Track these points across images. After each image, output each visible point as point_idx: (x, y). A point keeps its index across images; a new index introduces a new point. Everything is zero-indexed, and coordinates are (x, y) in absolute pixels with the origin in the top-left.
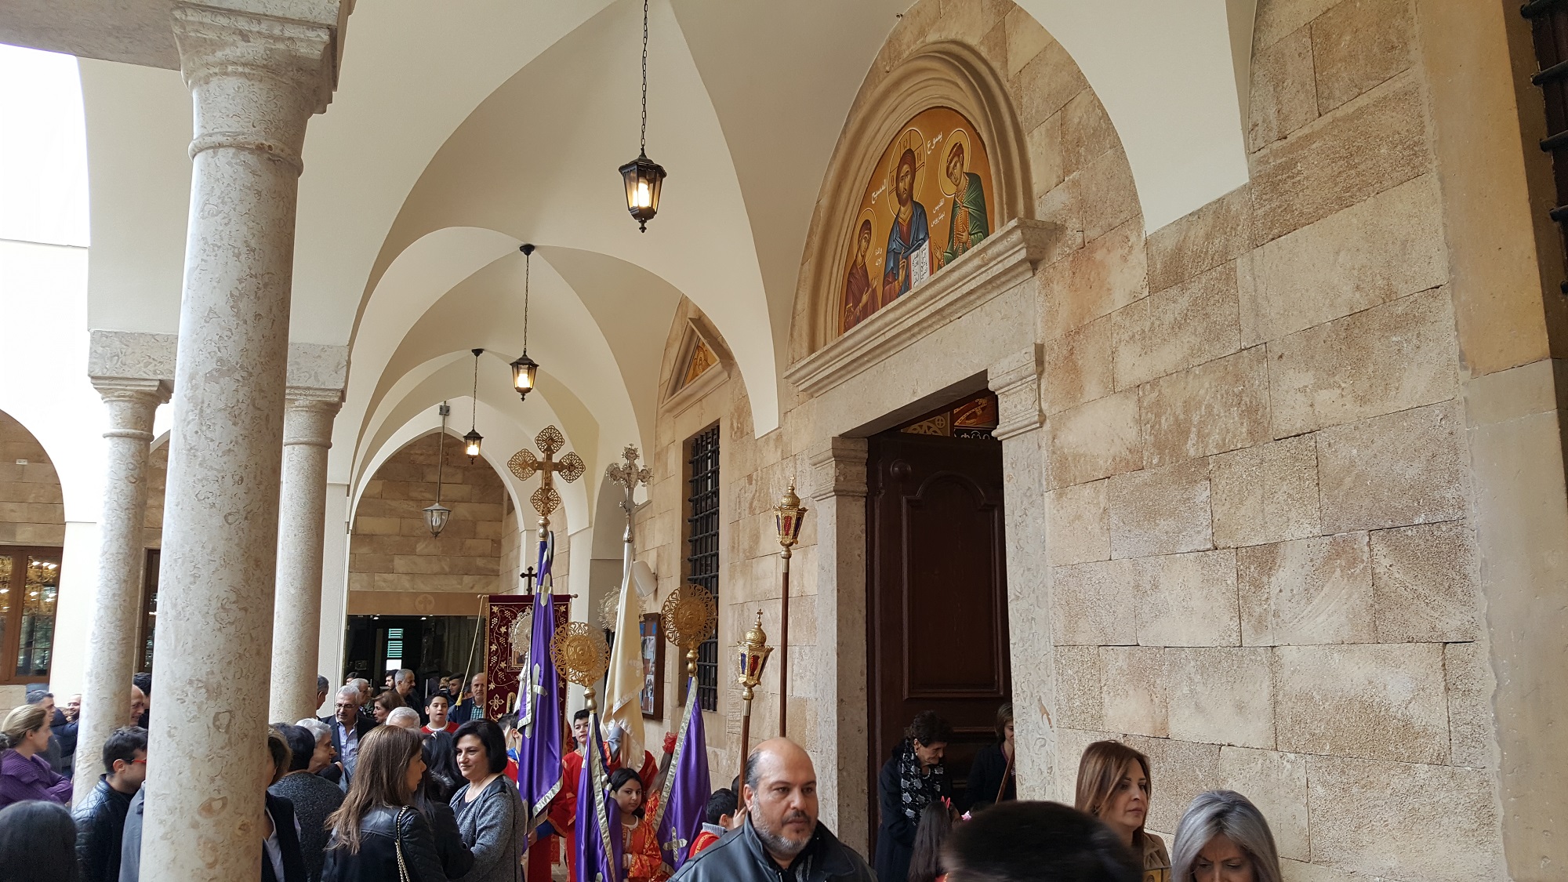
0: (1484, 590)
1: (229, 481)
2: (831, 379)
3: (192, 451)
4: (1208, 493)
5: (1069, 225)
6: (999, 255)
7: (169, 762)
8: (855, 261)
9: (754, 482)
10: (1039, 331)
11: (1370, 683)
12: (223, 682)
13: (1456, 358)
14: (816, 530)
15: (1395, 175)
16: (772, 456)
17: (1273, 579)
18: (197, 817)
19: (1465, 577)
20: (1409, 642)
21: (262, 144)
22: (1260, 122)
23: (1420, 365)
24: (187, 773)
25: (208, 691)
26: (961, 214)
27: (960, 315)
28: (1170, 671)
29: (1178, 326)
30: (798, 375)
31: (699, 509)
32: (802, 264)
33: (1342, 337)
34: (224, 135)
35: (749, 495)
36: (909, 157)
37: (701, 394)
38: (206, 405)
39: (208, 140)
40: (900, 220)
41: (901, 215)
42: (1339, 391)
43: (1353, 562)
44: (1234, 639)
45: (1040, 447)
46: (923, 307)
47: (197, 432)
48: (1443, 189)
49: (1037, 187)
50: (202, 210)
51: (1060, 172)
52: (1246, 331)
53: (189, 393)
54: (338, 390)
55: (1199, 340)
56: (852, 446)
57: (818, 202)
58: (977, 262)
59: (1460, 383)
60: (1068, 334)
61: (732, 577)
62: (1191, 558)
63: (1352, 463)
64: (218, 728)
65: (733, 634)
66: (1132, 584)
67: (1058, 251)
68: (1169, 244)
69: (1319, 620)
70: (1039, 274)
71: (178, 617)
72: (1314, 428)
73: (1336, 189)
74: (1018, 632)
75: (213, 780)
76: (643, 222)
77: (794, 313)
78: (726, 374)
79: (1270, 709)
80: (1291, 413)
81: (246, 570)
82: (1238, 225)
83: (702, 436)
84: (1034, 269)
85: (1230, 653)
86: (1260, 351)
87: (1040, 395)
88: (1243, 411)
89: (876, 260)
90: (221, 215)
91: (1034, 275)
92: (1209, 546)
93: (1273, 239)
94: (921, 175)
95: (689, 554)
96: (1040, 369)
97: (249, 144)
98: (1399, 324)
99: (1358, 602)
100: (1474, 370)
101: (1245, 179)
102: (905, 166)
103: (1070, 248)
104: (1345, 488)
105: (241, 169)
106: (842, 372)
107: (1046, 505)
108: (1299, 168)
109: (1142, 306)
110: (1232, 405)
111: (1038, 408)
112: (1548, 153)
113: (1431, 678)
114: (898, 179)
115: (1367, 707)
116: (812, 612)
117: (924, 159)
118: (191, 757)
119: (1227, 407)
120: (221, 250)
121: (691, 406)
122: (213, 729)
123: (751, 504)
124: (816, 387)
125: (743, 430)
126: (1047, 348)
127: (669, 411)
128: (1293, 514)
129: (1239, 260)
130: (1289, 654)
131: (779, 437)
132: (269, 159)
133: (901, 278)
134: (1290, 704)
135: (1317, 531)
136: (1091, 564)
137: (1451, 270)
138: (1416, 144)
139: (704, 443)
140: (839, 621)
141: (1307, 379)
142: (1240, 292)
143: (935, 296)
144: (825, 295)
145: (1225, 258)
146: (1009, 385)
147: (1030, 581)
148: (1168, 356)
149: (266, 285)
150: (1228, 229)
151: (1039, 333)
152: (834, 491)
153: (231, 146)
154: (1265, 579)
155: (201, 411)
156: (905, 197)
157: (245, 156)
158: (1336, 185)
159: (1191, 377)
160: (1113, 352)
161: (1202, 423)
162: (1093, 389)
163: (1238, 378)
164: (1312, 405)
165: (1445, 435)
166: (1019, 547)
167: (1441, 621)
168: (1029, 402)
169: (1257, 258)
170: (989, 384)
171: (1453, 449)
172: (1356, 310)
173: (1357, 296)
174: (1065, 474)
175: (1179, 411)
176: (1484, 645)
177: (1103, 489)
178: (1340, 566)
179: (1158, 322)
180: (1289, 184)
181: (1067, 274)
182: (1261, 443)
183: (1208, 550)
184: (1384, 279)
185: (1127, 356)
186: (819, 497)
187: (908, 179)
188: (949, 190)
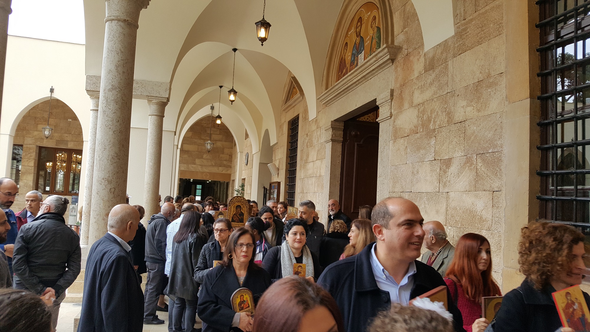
0: (505, 174)
1: (115, 121)
2: (332, 100)
3: (104, 112)
4: (434, 141)
5: (404, 47)
6: (381, 57)
7: (97, 201)
8: (342, 57)
9: (308, 136)
10: (393, 84)
11: (473, 204)
12: (112, 179)
13: (505, 97)
14: (325, 153)
15: (494, 34)
16: (314, 127)
17: (449, 170)
18: (104, 217)
19: (501, 170)
20: (484, 191)
21: (125, 19)
22: (459, 14)
23: (495, 99)
24: (102, 204)
25: (108, 182)
26: (374, 41)
27: (370, 78)
28: (419, 200)
29: (431, 84)
30: (321, 99)
31: (292, 145)
32: (326, 58)
33: (475, 89)
34: (114, 17)
35: (307, 141)
36: (360, 20)
37: (294, 104)
38: (108, 98)
39: (110, 18)
40: (356, 43)
41: (357, 41)
42: (473, 107)
43: (471, 165)
44: (437, 190)
45: (390, 125)
46: (359, 75)
47: (106, 107)
48: (506, 39)
49: (396, 33)
50: (108, 40)
51: (402, 28)
52: (449, 86)
53: (104, 95)
54: (166, 98)
55: (436, 89)
56: (338, 124)
57: (332, 35)
58: (374, 59)
59: (505, 106)
60: (401, 86)
61: (300, 169)
62: (428, 163)
63: (474, 132)
64: (111, 192)
65: (300, 189)
66: (411, 172)
67: (400, 56)
68: (431, 55)
69: (461, 183)
71: (100, 160)
72: (465, 120)
73: (478, 38)
74: (379, 188)
75: (109, 207)
76: (262, 42)
77: (323, 76)
78: (301, 98)
79: (445, 213)
80: (459, 115)
81: (119, 148)
82: (450, 49)
83: (294, 120)
84: (393, 62)
85: (436, 194)
87: (391, 107)
88: (446, 114)
89: (348, 58)
90: (113, 41)
91: (393, 64)
92: (433, 159)
93: (459, 55)
94: (364, 26)
95: (289, 162)
96: (392, 98)
97: (122, 19)
98: (490, 85)
99: (472, 178)
100: (509, 101)
101: (453, 34)
102: (359, 23)
103: (403, 55)
104: (471, 140)
105: (119, 27)
106: (335, 98)
107: (390, 145)
108: (468, 30)
109: (422, 77)
110: (443, 112)
111: (390, 112)
112: (538, 29)
113: (489, 203)
114: (357, 28)
115: (471, 212)
116: (323, 182)
117: (365, 21)
118: (103, 200)
119: (442, 112)
120: (113, 52)
121: (291, 109)
122: (109, 193)
123: (307, 144)
124: (327, 103)
125: (306, 118)
126: (395, 91)
127: (284, 110)
128: (457, 149)
129: (449, 62)
130: (452, 194)
131: (316, 120)
132: (128, 24)
133: (355, 64)
134: (451, 211)
135: (462, 154)
136: (401, 165)
137: (506, 67)
138: (500, 23)
139: (295, 122)
140: (330, 184)
141: (464, 103)
142: (449, 73)
143: (363, 71)
144: (332, 69)
145: (446, 61)
146: (382, 103)
147: (384, 171)
148: (428, 94)
149: (126, 63)
150: (447, 51)
151: (392, 86)
152: (331, 140)
153: (116, 20)
154: (447, 170)
155: (107, 100)
156: (358, 35)
157: (120, 23)
158: (478, 37)
159: (433, 102)
160: (413, 93)
161: (435, 117)
162: (406, 105)
163: (446, 102)
164: (465, 112)
165: (500, 123)
166: (382, 160)
167: (493, 184)
168: (388, 109)
169: (455, 61)
170: (377, 103)
171: (502, 128)
172: (480, 80)
173: (480, 75)
174: (396, 135)
175: (429, 113)
176: (504, 192)
177: (406, 140)
178: (468, 166)
179: (426, 83)
180: (465, 36)
181: (402, 64)
182: (450, 125)
183: (433, 160)
184: (488, 69)
185: (417, 94)
186: (327, 142)
187: (359, 28)
188: (371, 32)
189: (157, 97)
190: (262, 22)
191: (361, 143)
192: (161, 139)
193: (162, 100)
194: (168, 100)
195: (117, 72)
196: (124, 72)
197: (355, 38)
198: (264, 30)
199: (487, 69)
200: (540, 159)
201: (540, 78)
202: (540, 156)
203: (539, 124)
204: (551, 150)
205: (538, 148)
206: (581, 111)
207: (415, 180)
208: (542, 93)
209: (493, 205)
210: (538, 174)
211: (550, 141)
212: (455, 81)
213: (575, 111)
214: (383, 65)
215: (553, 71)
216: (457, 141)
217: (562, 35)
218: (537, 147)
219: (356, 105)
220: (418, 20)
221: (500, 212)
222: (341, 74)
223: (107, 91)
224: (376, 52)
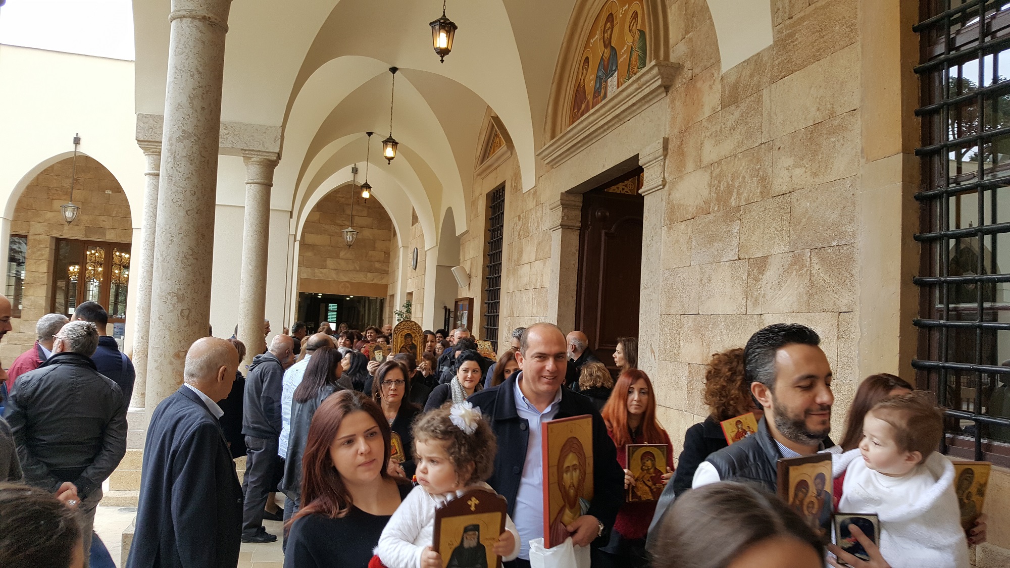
0: (860, 283)
1: (188, 193)
2: (562, 157)
3: (170, 177)
4: (738, 227)
5: (686, 65)
6: (647, 82)
7: (159, 332)
8: (580, 83)
9: (521, 220)
12: (185, 294)
13: (859, 151)
14: (551, 249)
15: (841, 43)
16: (531, 204)
17: (764, 276)
18: (172, 359)
19: (852, 276)
20: (824, 312)
21: (205, 16)
22: (780, 8)
23: (843, 155)
24: (168, 338)
25: (178, 298)
26: (634, 55)
27: (629, 118)
28: (712, 328)
29: (733, 129)
30: (544, 154)
31: (494, 235)
32: (552, 84)
33: (808, 138)
34: (185, 11)
35: (518, 227)
36: (610, 18)
37: (496, 165)
38: (177, 154)
39: (178, 13)
40: (604, 57)
41: (605, 55)
42: (804, 169)
43: (801, 268)
44: (743, 310)
45: (662, 200)
46: (608, 113)
47: (172, 168)
48: (862, 52)
49: (672, 41)
50: (175, 51)
51: (684, 33)
52: (764, 132)
53: (169, 147)
54: (275, 153)
55: (742, 137)
56: (573, 199)
57: (563, 44)
58: (635, 86)
59: (860, 165)
60: (681, 132)
61: (508, 276)
62: (728, 264)
63: (807, 211)
64: (183, 317)
66: (699, 279)
67: (680, 81)
68: (732, 79)
69: (783, 299)
70: (669, 95)
71: (163, 261)
72: (792, 190)
73: (813, 50)
74: (644, 307)
75: (180, 342)
76: (442, 57)
77: (546, 115)
78: (509, 153)
80: (780, 183)
81: (197, 239)
82: (766, 70)
83: (497, 191)
84: (667, 92)
85: (740, 318)
86: (769, 145)
87: (664, 169)
88: (759, 180)
89: (590, 83)
90: (184, 54)
91: (667, 95)
92: (736, 258)
93: (782, 78)
94: (616, 29)
95: (488, 263)
96: (665, 153)
97: (198, 16)
98: (835, 131)
99: (802, 289)
100: (867, 158)
101: (771, 43)
102: (609, 24)
103: (685, 79)
104: (802, 225)
105: (194, 29)
106: (568, 153)
107: (663, 235)
108: (797, 37)
109: (717, 116)
110: (754, 177)
111: (662, 177)
112: (917, 33)
113: (832, 332)
114: (604, 31)
116: (547, 297)
117: (618, 19)
118: (169, 330)
119: (752, 177)
120: (184, 73)
121: (491, 172)
122: (180, 317)
123: (519, 233)
124: (554, 162)
125: (517, 188)
126: (670, 140)
127: (479, 175)
128: (777, 240)
129: (764, 90)
131: (535, 192)
132: (209, 24)
133: (602, 94)
135: (786, 249)
136: (681, 269)
137: (862, 100)
138: (852, 25)
139: (498, 195)
140: (559, 302)
141: (790, 162)
142: (764, 109)
143: (615, 106)
144: (562, 104)
145: (758, 89)
146: (649, 162)
147: (652, 278)
148: (727, 147)
149: (207, 92)
150: (761, 72)
151: (666, 132)
152: (561, 225)
153: (189, 17)
154: (760, 276)
155: (175, 157)
156: (607, 44)
157: (196, 22)
158: (813, 47)
159: (737, 159)
160: (701, 144)
161: (739, 186)
162: (690, 166)
163: (759, 161)
164: (791, 177)
165: (851, 195)
166: (648, 259)
167: (839, 300)
168: (659, 173)
169: (773, 90)
170: (640, 162)
171: (854, 203)
172: (816, 122)
173: (818, 114)
174: (673, 216)
175: (729, 179)
176: (857, 313)
177: (690, 225)
178: (796, 269)
179: (723, 126)
180: (792, 46)
181: (683, 95)
182: (766, 199)
183: (736, 260)
184: (831, 104)
185: (708, 146)
186: (553, 229)
187: (609, 32)
188: (629, 39)
189: (259, 151)
190: (442, 21)
191: (612, 230)
192: (268, 224)
193: (268, 156)
194: (279, 156)
195: (192, 108)
196: (203, 108)
197: (601, 51)
198: (445, 35)
199: (828, 103)
200: (919, 256)
201: (920, 119)
202: (918, 253)
203: (917, 198)
204: (938, 242)
205: (916, 238)
206: (990, 175)
207: (704, 293)
208: (924, 145)
209: (838, 336)
210: (916, 282)
211: (936, 226)
212: (774, 124)
213: (980, 174)
214: (650, 97)
215: (942, 106)
216: (777, 227)
217: (957, 45)
218: (914, 237)
219: (604, 166)
220: (710, 18)
221: (852, 348)
222: (578, 111)
223: (174, 141)
224: (639, 74)
